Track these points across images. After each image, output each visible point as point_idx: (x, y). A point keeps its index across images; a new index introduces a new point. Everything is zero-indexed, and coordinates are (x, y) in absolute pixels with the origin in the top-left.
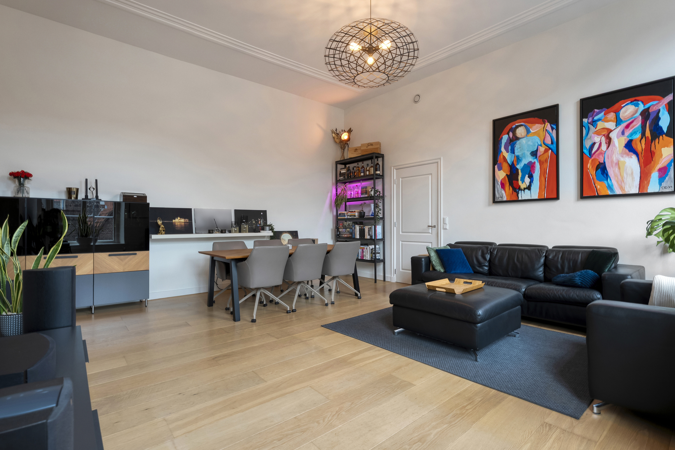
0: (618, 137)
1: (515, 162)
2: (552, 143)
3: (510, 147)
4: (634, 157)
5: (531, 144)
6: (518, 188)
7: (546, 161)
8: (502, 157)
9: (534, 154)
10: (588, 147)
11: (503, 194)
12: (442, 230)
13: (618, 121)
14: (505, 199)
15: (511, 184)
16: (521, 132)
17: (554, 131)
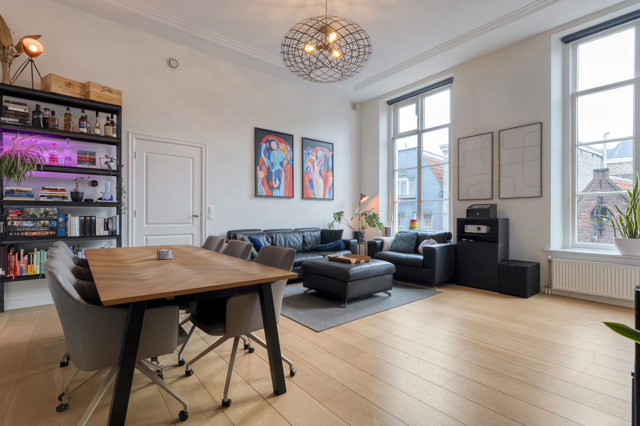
0: (317, 167)
1: (270, 167)
2: (291, 160)
3: (267, 154)
4: (322, 178)
5: (280, 156)
6: (272, 187)
7: (288, 171)
8: (262, 161)
9: (281, 164)
10: (306, 168)
11: (262, 190)
12: (207, 220)
13: (317, 158)
14: (264, 194)
15: (268, 183)
16: (274, 145)
17: (292, 152)
